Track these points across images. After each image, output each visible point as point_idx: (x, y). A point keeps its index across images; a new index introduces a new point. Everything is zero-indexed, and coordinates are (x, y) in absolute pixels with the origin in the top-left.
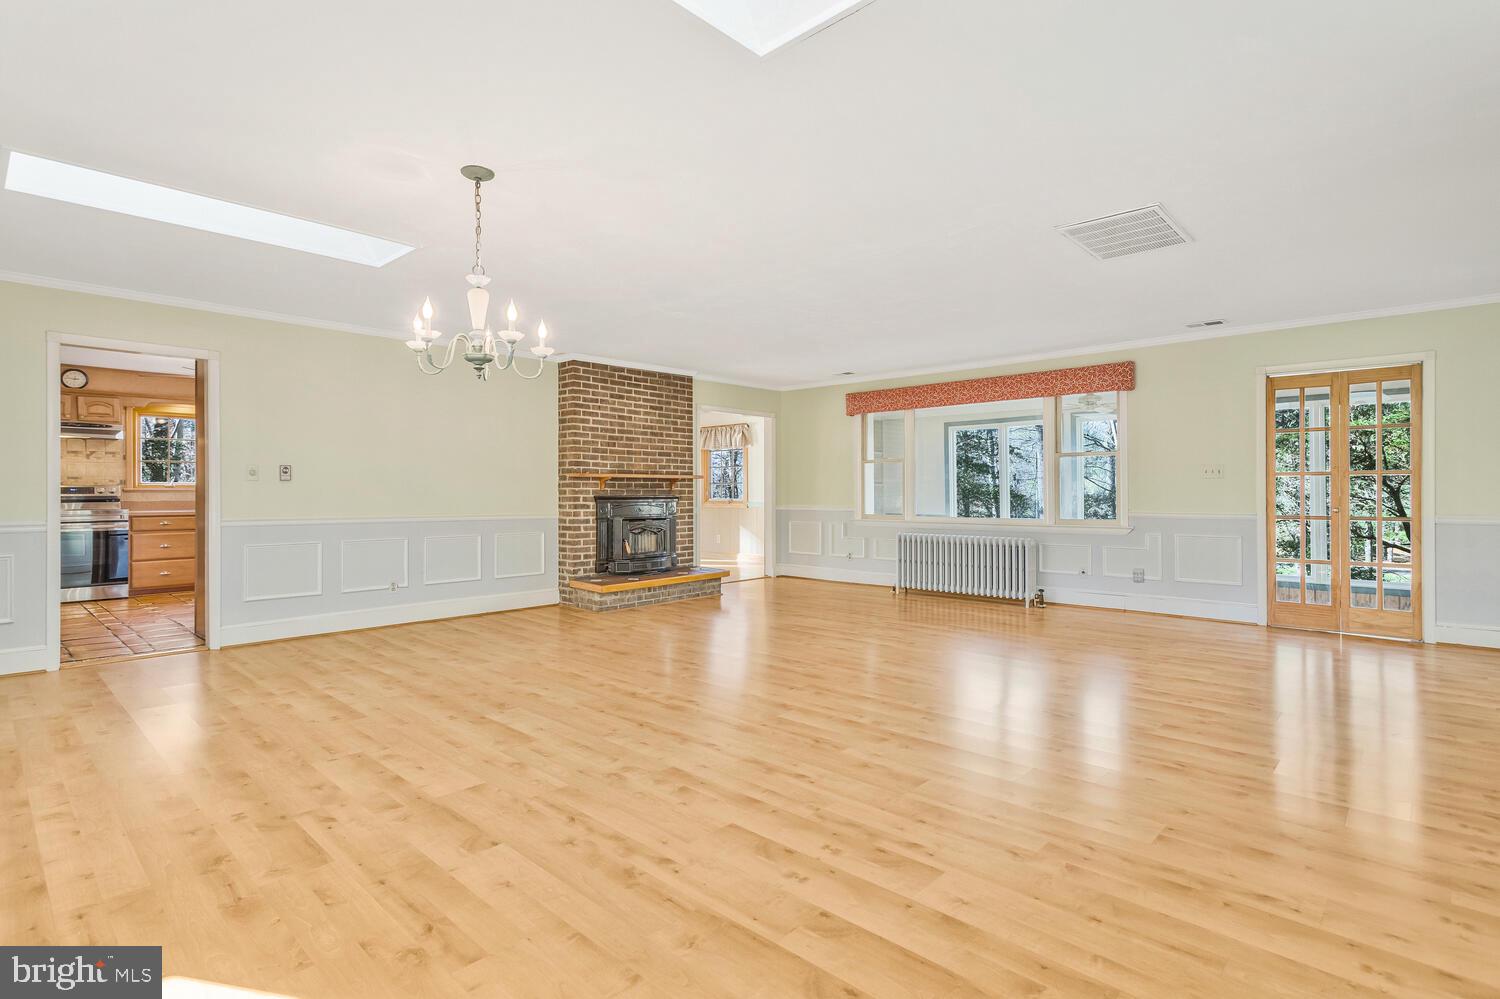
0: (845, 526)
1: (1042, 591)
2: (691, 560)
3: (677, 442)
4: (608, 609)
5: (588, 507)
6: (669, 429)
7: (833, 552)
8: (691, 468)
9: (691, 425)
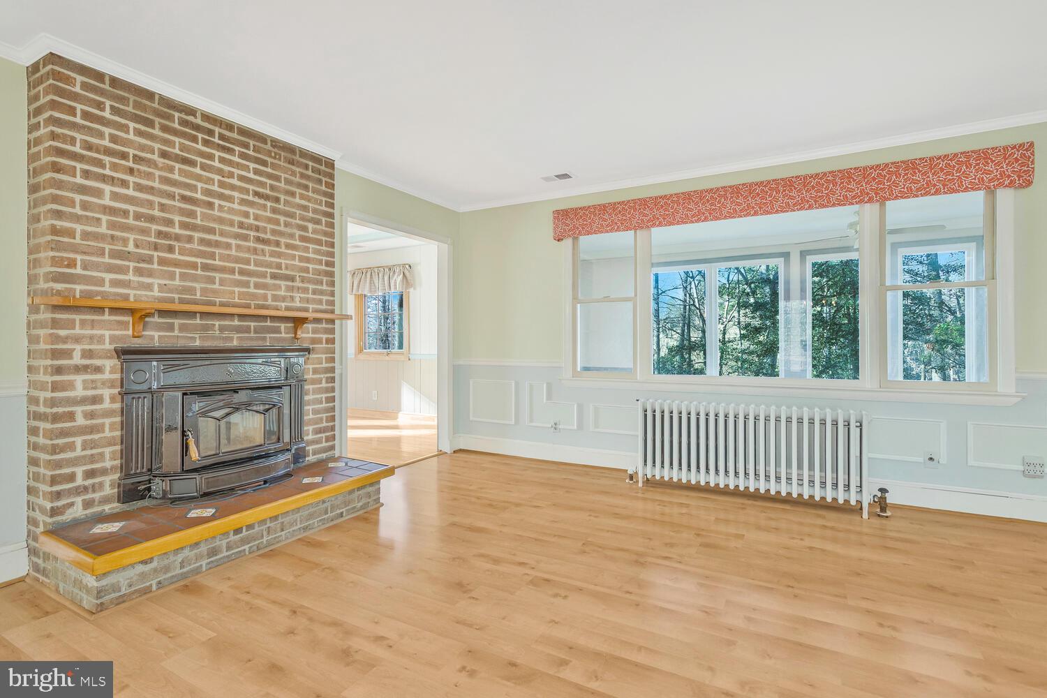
0: (549, 386)
1: (883, 491)
2: (332, 448)
3: (308, 260)
4: (121, 600)
5: (98, 370)
6: (292, 236)
7: (531, 421)
8: (332, 303)
9: (332, 235)
